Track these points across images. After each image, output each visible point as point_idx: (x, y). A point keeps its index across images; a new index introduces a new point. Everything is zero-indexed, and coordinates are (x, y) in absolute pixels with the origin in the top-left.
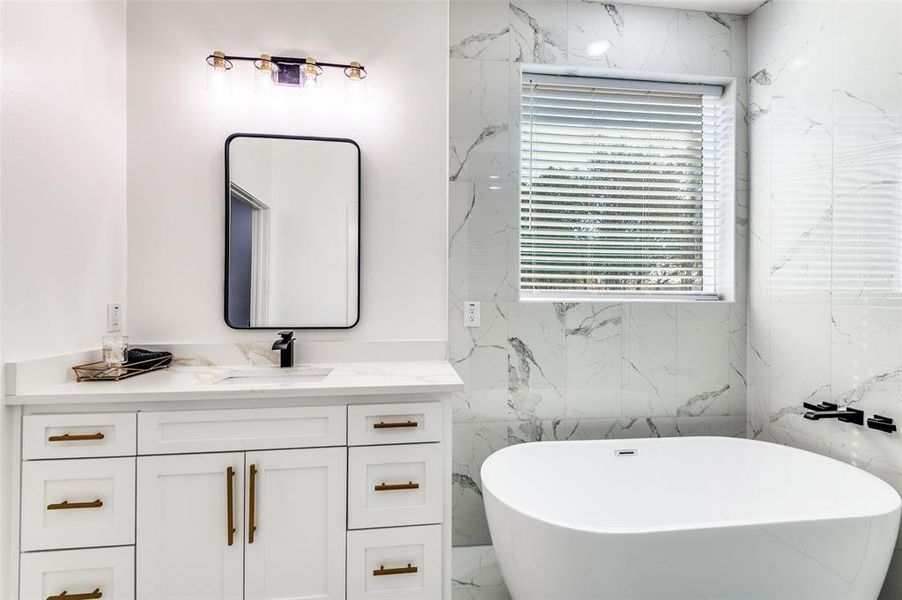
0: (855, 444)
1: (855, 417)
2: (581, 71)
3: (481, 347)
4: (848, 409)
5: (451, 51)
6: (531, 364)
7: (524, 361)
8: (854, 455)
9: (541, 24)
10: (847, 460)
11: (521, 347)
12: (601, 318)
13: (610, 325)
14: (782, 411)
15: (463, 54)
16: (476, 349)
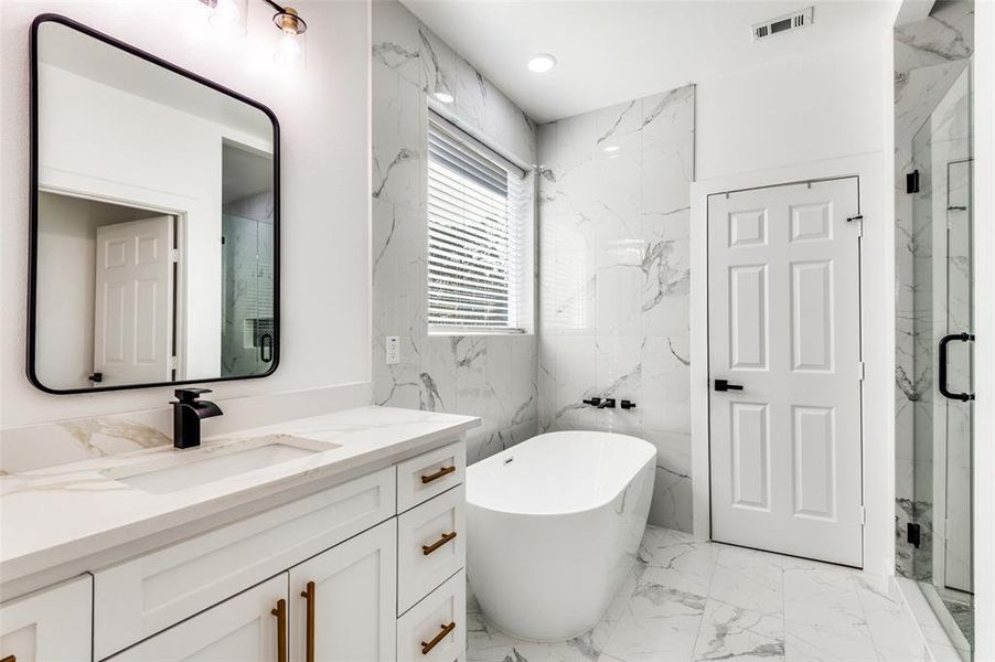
0: (611, 420)
1: (611, 404)
2: (462, 123)
3: (400, 385)
4: (608, 400)
5: (373, 50)
6: (436, 399)
7: (431, 395)
8: (610, 427)
9: (440, 66)
10: (606, 431)
11: (430, 383)
12: (477, 350)
13: (481, 355)
14: (565, 409)
15: (384, 59)
16: (397, 388)
